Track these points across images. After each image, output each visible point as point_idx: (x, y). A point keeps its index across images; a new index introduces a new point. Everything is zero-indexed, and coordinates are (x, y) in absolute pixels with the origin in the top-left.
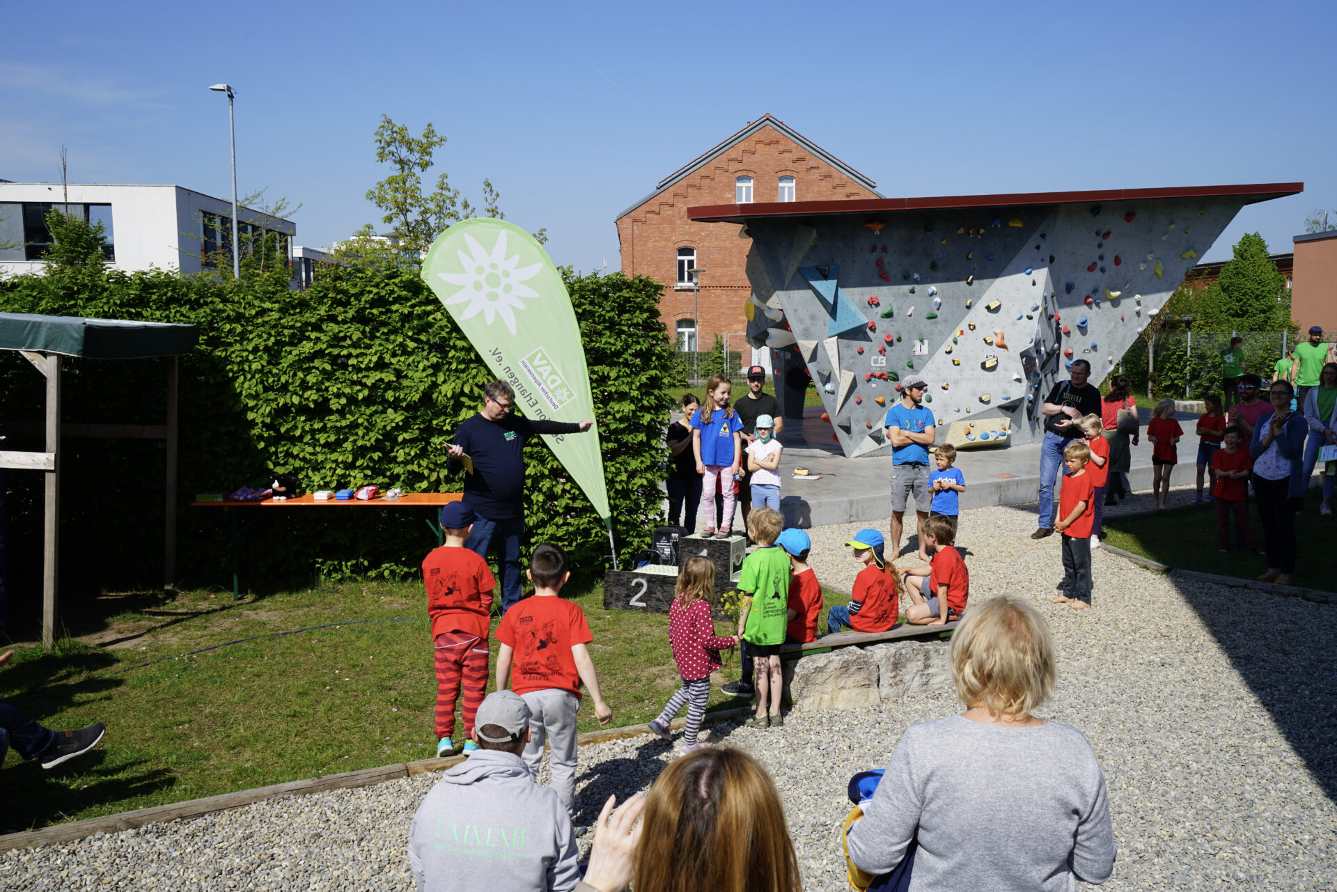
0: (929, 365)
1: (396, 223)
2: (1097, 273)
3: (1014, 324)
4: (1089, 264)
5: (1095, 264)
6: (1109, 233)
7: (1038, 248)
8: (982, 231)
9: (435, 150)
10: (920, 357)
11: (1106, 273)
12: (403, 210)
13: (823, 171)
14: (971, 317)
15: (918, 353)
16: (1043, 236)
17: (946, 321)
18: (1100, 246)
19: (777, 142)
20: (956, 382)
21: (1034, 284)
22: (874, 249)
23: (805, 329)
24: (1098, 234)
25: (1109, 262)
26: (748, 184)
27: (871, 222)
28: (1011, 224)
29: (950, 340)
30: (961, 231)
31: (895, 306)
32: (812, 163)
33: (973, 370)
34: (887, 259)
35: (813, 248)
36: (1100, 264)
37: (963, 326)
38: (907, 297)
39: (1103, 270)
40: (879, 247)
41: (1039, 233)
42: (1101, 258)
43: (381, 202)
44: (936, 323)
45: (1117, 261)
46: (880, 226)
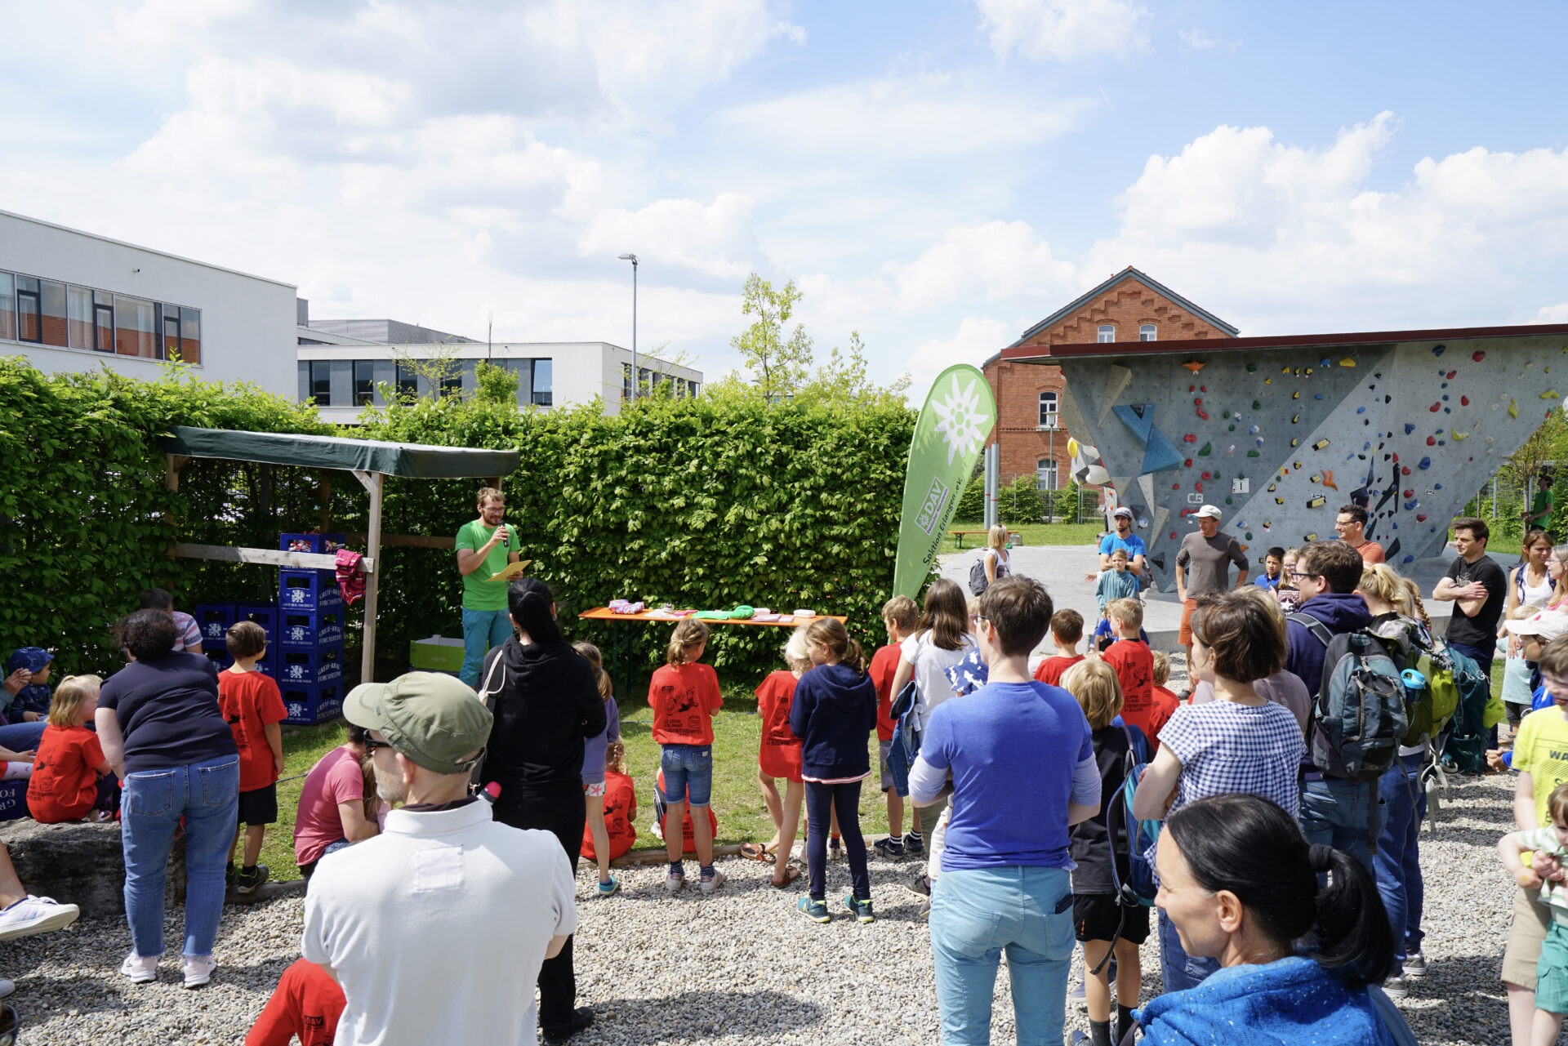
0: (1251, 503)
1: (757, 367)
2: (1441, 412)
3: (1344, 464)
4: (1433, 404)
5: (1438, 404)
6: (1454, 373)
7: (1372, 387)
8: (1309, 371)
9: (794, 304)
10: (1240, 495)
11: (1452, 412)
12: (764, 356)
13: (1184, 319)
14: (1296, 455)
15: (1238, 491)
16: (1378, 376)
17: (1269, 459)
18: (1444, 386)
19: (1140, 293)
20: (1279, 521)
21: (1367, 423)
22: (1192, 389)
23: (1119, 466)
24: (1441, 373)
25: (1454, 403)
26: (1110, 333)
27: (1190, 361)
28: (1342, 364)
29: (1273, 478)
30: (1287, 371)
31: (1213, 444)
32: (1175, 312)
33: (1298, 509)
34: (1206, 398)
35: (1129, 387)
36: (1444, 404)
37: (1288, 464)
38: (1227, 435)
39: (1447, 410)
40: (1198, 387)
41: (1373, 373)
42: (1446, 398)
43: (744, 348)
44: (1257, 462)
45: (1464, 401)
46: (1199, 366)
